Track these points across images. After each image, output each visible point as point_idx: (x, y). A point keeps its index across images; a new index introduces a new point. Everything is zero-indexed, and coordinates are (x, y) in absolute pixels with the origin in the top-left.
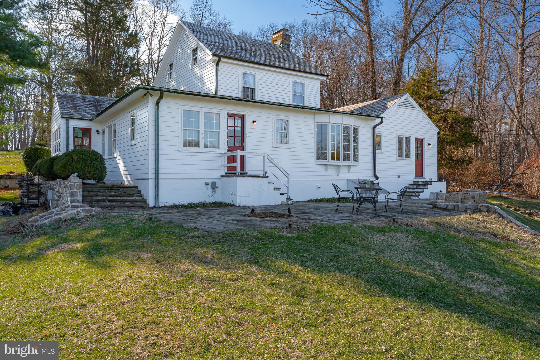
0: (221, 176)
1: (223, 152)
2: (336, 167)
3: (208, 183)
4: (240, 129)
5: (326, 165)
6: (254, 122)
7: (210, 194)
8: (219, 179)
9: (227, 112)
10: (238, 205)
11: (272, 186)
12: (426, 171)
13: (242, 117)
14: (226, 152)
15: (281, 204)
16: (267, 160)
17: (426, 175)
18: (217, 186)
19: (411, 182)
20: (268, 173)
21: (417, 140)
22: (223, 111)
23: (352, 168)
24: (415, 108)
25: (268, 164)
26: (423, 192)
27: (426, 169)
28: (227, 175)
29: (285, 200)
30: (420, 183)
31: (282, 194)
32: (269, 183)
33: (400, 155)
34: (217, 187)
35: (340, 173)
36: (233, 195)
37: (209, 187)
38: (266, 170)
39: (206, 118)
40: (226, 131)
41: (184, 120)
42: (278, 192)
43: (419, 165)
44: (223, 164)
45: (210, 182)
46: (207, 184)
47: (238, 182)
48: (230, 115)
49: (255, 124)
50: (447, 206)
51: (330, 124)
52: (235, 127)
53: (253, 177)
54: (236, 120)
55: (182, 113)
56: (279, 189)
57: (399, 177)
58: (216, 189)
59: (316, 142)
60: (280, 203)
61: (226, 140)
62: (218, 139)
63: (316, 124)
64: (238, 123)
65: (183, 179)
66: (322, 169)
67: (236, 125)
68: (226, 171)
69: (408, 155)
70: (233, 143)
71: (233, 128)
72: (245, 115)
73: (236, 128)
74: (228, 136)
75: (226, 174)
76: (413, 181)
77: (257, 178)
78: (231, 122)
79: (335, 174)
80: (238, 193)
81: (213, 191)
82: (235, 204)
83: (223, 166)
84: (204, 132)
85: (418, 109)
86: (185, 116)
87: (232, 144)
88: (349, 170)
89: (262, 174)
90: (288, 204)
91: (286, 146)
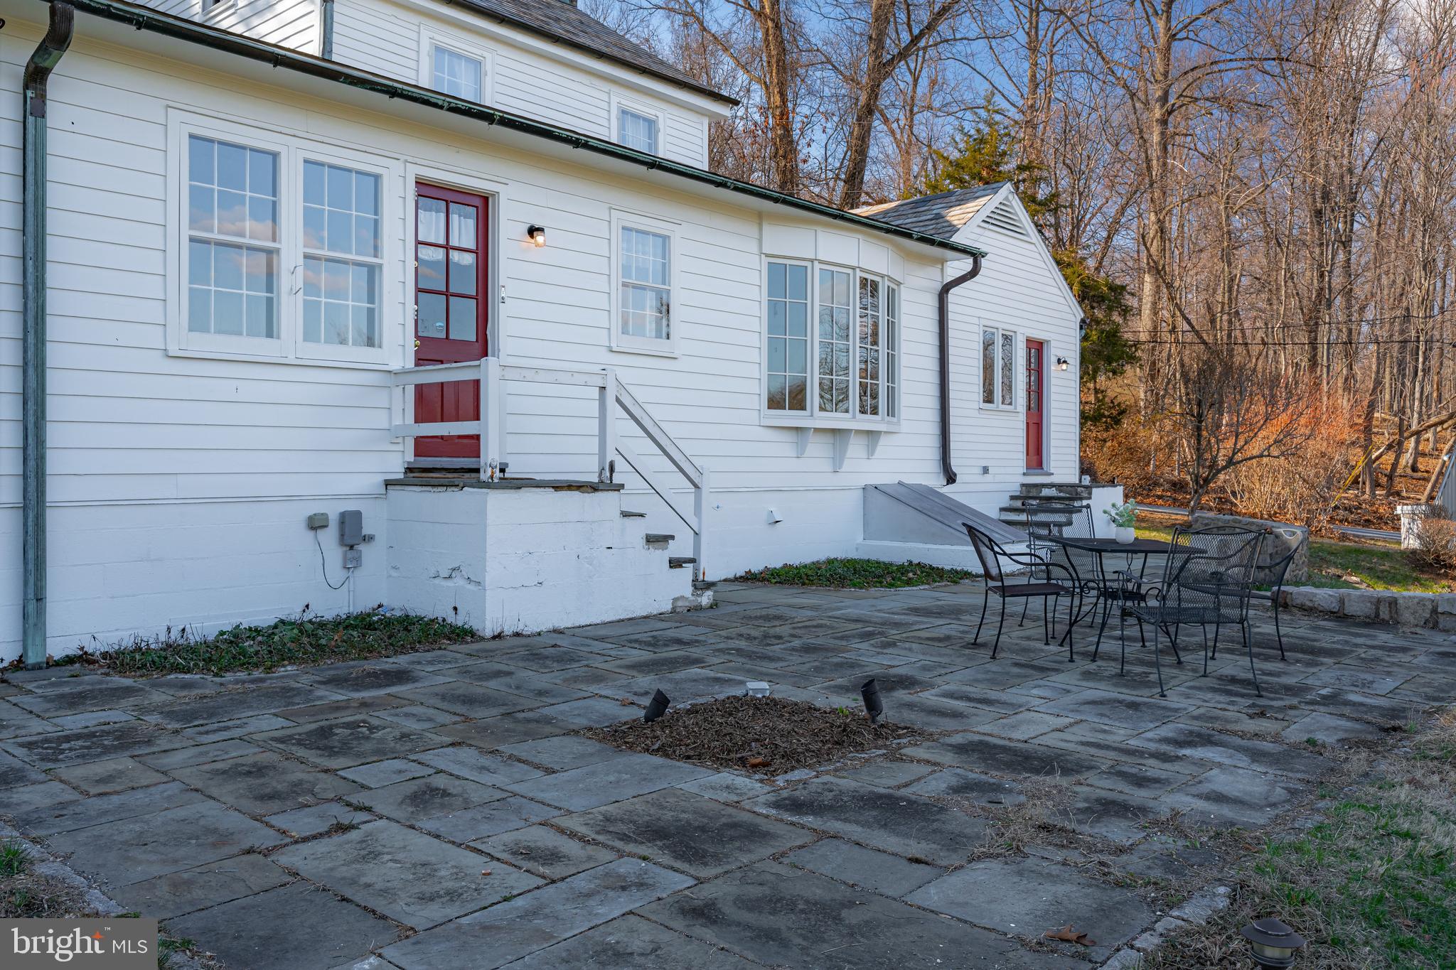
0: (388, 484)
1: (395, 365)
2: (828, 439)
3: (324, 516)
4: (469, 259)
5: (797, 429)
6: (532, 231)
7: (335, 571)
8: (377, 497)
9: (413, 172)
10: (488, 633)
11: (638, 530)
12: (1053, 450)
13: (478, 202)
14: (410, 363)
15: (674, 611)
16: (614, 410)
17: (1052, 464)
18: (366, 531)
19: (1015, 489)
20: (620, 465)
21: (1030, 341)
22: (397, 167)
23: (883, 440)
24: (1027, 235)
25: (620, 425)
26: (1070, 523)
27: (1053, 443)
28: (417, 476)
29: (687, 591)
30: (1046, 492)
31: (675, 563)
32: (626, 515)
33: (989, 398)
34: (368, 539)
35: (846, 462)
36: (459, 582)
37: (329, 536)
38: (611, 455)
39: (311, 193)
40: (412, 264)
41: (192, 189)
42: (660, 556)
43: (1032, 428)
44: (398, 421)
45: (333, 511)
46: (316, 524)
47: (491, 517)
48: (428, 191)
49: (540, 238)
50: (1342, 601)
51: (817, 266)
52: (447, 247)
53: (558, 486)
54: (454, 218)
55: (180, 151)
56: (666, 539)
57: (986, 470)
58: (363, 548)
59: (765, 335)
60: (667, 607)
61: (411, 307)
62: (371, 299)
63: (765, 260)
64: (464, 231)
65: (184, 502)
66: (783, 446)
67: (454, 242)
68: (410, 457)
69: (1008, 397)
70: (442, 324)
71: (439, 254)
72: (495, 194)
73: (455, 256)
74: (419, 290)
75: (409, 470)
76: (1023, 485)
77: (576, 494)
78: (432, 225)
79: (826, 466)
80: (493, 574)
81: (345, 560)
82: (475, 624)
83: (394, 435)
84: (301, 261)
85: (1034, 240)
86: (198, 170)
87: (436, 329)
88: (871, 451)
89: (589, 472)
90: (699, 608)
91: (662, 346)
